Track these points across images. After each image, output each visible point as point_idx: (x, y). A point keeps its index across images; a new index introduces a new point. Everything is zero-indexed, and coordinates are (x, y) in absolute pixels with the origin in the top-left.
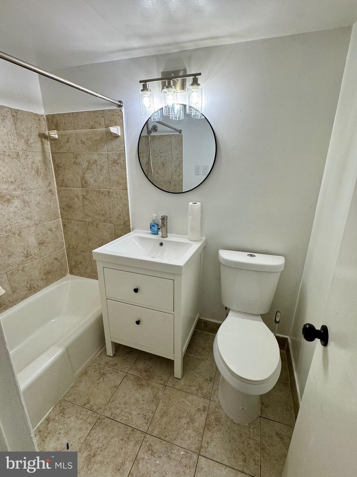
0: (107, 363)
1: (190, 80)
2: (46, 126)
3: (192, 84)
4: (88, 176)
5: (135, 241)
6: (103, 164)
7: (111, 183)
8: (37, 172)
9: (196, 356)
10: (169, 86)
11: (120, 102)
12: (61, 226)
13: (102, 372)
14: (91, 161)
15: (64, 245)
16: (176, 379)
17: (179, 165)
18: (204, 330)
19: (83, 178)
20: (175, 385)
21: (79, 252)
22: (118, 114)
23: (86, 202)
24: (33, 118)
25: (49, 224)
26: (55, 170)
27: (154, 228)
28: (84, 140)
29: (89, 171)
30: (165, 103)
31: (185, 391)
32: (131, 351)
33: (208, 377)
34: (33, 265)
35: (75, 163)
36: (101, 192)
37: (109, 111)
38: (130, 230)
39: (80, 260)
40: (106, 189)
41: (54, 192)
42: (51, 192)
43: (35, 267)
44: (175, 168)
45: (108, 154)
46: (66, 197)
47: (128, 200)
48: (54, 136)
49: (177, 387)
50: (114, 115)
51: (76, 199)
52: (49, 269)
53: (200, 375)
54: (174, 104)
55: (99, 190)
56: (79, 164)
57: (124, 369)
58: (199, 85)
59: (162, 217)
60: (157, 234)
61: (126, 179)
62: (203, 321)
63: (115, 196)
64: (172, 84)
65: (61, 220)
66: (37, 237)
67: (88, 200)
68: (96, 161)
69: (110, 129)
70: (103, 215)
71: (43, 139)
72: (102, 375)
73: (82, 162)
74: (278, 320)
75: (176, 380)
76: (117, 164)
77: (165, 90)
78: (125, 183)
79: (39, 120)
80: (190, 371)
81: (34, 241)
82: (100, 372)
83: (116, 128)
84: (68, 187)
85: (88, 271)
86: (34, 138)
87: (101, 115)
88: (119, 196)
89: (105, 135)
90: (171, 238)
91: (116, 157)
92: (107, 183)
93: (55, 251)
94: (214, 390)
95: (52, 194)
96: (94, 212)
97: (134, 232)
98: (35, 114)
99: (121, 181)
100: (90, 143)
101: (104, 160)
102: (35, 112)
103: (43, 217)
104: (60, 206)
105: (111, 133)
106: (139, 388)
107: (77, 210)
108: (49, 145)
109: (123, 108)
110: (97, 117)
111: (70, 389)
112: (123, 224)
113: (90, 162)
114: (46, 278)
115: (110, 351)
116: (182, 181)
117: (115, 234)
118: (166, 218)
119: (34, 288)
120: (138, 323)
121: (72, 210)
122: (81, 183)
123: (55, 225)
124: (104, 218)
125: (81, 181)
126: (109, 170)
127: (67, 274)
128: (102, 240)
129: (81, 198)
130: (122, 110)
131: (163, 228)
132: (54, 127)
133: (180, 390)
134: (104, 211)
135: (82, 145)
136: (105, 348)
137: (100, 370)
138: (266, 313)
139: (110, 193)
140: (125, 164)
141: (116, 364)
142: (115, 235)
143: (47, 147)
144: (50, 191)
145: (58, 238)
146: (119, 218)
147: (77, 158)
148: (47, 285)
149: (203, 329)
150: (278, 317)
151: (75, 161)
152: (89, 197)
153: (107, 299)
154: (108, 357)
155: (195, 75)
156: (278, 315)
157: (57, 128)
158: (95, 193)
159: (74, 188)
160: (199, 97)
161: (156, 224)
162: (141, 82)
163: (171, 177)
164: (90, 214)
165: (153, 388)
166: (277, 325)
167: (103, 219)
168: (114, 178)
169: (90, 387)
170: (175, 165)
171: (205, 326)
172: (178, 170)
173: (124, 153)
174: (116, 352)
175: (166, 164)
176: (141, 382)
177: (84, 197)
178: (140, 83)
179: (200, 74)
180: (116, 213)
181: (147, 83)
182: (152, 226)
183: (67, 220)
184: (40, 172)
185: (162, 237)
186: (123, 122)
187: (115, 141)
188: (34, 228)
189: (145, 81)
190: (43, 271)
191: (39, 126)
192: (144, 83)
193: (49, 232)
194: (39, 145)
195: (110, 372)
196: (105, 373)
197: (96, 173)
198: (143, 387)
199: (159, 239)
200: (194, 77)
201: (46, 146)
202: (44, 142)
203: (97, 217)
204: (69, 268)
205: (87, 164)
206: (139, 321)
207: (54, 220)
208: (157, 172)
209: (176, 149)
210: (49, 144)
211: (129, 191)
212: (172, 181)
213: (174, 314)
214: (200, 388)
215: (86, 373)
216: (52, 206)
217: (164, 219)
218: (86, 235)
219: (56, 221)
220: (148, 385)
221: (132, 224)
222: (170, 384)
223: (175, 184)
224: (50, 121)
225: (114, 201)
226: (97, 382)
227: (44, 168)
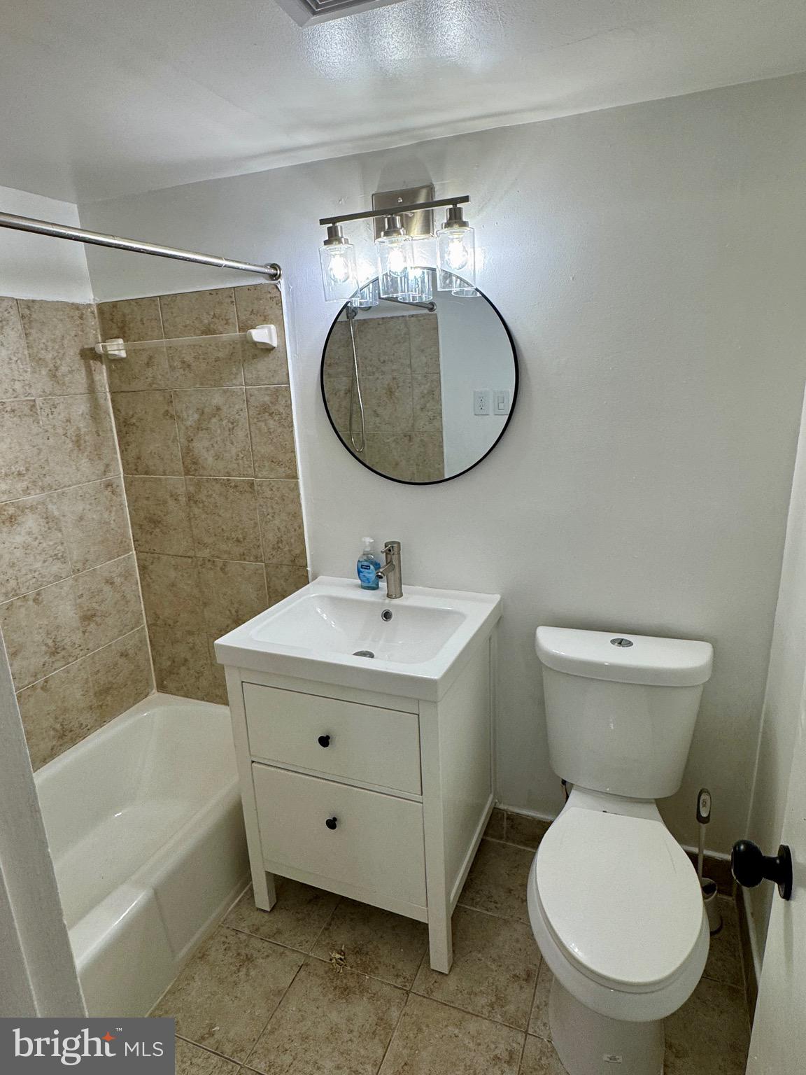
0: (257, 930)
1: (441, 214)
2: (98, 330)
3: (448, 225)
4: (200, 446)
5: (319, 611)
6: (237, 417)
7: (257, 461)
8: (78, 442)
9: (487, 910)
10: (391, 230)
11: (274, 266)
12: (134, 571)
13: (243, 952)
14: (206, 410)
15: (143, 619)
16: (435, 975)
17: (431, 392)
18: (508, 839)
19: (188, 451)
20: (432, 992)
21: (179, 635)
22: (269, 295)
23: (196, 511)
24: (68, 314)
25: (105, 567)
26: (119, 432)
27: (369, 573)
28: (188, 359)
29: (201, 434)
30: (384, 267)
31: (461, 1007)
32: (317, 897)
33: (520, 971)
34: (68, 673)
35: (167, 415)
36: (233, 484)
37: (249, 288)
38: (307, 577)
39: (183, 655)
40: (244, 476)
41: (118, 486)
42: (109, 489)
43: (74, 677)
44: (422, 399)
45: (249, 393)
46: (148, 498)
47: (300, 504)
48: (116, 352)
49: (437, 996)
50: (261, 299)
51: (171, 502)
52: (106, 681)
53: (499, 964)
54: (406, 268)
55: (228, 480)
56: (179, 417)
57: (301, 944)
58: (464, 224)
59: (386, 547)
60: (376, 588)
61: (293, 451)
62: (505, 815)
63: (268, 493)
64: (398, 225)
65: (135, 557)
66: (79, 601)
67: (201, 505)
68: (218, 409)
69: (250, 334)
70: (238, 540)
71: (91, 361)
72: (243, 961)
73: (184, 412)
74: (704, 814)
75: (436, 977)
76: (271, 414)
77: (383, 238)
78: (293, 461)
79: (81, 318)
80: (473, 954)
81: (71, 614)
82: (239, 954)
83: (266, 331)
84: (152, 474)
85: (204, 683)
86: (71, 361)
87: (229, 300)
88: (279, 494)
89: (239, 346)
90: (413, 597)
91: (267, 399)
92: (246, 462)
93: (121, 633)
94: (538, 1007)
95: (113, 492)
96: (215, 535)
97: (319, 583)
98: (73, 304)
99: (281, 457)
100: (203, 366)
101: (237, 407)
102: (71, 300)
103: (92, 550)
104: (131, 519)
105: (255, 343)
106: (339, 997)
107: (175, 529)
108: (105, 374)
109: (282, 280)
110: (220, 303)
111: (165, 996)
112: (290, 563)
113: (203, 413)
114: (100, 703)
115: (263, 898)
116: (442, 432)
117: (269, 587)
118: (396, 549)
119: (71, 731)
120: (332, 824)
121: (162, 531)
122: (183, 463)
123: (119, 568)
124: (242, 550)
125: (183, 457)
126: (252, 430)
127: (152, 690)
128: (236, 605)
129: (183, 499)
130: (279, 286)
131: (391, 574)
132: (116, 332)
133: (446, 1005)
134: (241, 531)
135: (184, 370)
136: (251, 889)
137: (239, 948)
138: (670, 795)
139: (256, 487)
140: (290, 415)
141: (279, 932)
142: (269, 592)
143: (100, 380)
144: (109, 485)
145: (127, 602)
146: (279, 547)
147: (171, 402)
148: (101, 721)
149: (508, 837)
150: (704, 806)
151: (167, 411)
152: (202, 496)
153: (253, 762)
154: (259, 911)
155: (454, 201)
156: (705, 801)
157: (123, 334)
158: (217, 487)
159: (165, 475)
160: (467, 252)
161: (372, 563)
162: (323, 222)
163: (410, 425)
164: (206, 540)
165: (374, 997)
166: (704, 827)
167: (237, 550)
168: (265, 449)
169: (214, 994)
170: (421, 393)
171: (512, 827)
172: (428, 405)
173: (286, 387)
174: (277, 898)
175: (397, 391)
176: (345, 981)
177: (190, 498)
178: (321, 224)
179: (466, 199)
180: (270, 536)
181: (338, 224)
182: (361, 568)
183: (149, 554)
184: (85, 442)
185: (389, 596)
186: (282, 314)
187: (266, 359)
188: (70, 581)
189: (334, 220)
190: (94, 686)
191: (80, 333)
192: (331, 225)
193: (107, 588)
194: (81, 377)
195: (266, 954)
196: (252, 955)
197: (219, 439)
198: (348, 994)
199: (380, 601)
200: (451, 206)
201: (97, 378)
202: (93, 369)
203: (224, 547)
204: (155, 675)
205: (196, 416)
206: (335, 819)
207: (119, 556)
208: (375, 411)
209: (423, 351)
210: (104, 371)
211: (301, 481)
212: (416, 435)
213: (422, 803)
214: (500, 1000)
215: (204, 955)
216: (112, 522)
217: (392, 549)
218: (196, 591)
219: (124, 558)
220: (363, 990)
221: (312, 562)
222: (420, 987)
223: (422, 440)
224: (107, 316)
225: (264, 507)
226: (231, 979)
227: (94, 430)
